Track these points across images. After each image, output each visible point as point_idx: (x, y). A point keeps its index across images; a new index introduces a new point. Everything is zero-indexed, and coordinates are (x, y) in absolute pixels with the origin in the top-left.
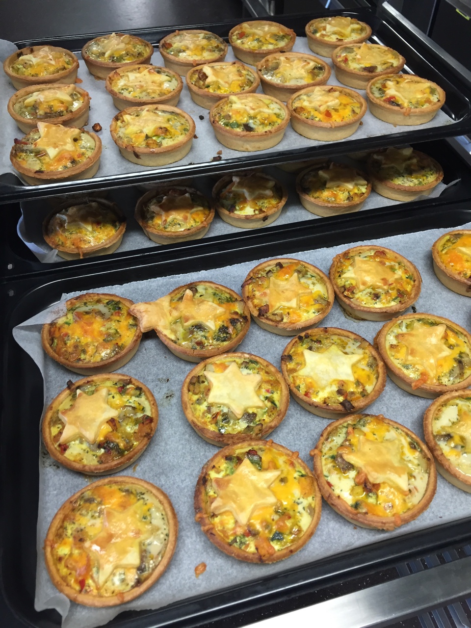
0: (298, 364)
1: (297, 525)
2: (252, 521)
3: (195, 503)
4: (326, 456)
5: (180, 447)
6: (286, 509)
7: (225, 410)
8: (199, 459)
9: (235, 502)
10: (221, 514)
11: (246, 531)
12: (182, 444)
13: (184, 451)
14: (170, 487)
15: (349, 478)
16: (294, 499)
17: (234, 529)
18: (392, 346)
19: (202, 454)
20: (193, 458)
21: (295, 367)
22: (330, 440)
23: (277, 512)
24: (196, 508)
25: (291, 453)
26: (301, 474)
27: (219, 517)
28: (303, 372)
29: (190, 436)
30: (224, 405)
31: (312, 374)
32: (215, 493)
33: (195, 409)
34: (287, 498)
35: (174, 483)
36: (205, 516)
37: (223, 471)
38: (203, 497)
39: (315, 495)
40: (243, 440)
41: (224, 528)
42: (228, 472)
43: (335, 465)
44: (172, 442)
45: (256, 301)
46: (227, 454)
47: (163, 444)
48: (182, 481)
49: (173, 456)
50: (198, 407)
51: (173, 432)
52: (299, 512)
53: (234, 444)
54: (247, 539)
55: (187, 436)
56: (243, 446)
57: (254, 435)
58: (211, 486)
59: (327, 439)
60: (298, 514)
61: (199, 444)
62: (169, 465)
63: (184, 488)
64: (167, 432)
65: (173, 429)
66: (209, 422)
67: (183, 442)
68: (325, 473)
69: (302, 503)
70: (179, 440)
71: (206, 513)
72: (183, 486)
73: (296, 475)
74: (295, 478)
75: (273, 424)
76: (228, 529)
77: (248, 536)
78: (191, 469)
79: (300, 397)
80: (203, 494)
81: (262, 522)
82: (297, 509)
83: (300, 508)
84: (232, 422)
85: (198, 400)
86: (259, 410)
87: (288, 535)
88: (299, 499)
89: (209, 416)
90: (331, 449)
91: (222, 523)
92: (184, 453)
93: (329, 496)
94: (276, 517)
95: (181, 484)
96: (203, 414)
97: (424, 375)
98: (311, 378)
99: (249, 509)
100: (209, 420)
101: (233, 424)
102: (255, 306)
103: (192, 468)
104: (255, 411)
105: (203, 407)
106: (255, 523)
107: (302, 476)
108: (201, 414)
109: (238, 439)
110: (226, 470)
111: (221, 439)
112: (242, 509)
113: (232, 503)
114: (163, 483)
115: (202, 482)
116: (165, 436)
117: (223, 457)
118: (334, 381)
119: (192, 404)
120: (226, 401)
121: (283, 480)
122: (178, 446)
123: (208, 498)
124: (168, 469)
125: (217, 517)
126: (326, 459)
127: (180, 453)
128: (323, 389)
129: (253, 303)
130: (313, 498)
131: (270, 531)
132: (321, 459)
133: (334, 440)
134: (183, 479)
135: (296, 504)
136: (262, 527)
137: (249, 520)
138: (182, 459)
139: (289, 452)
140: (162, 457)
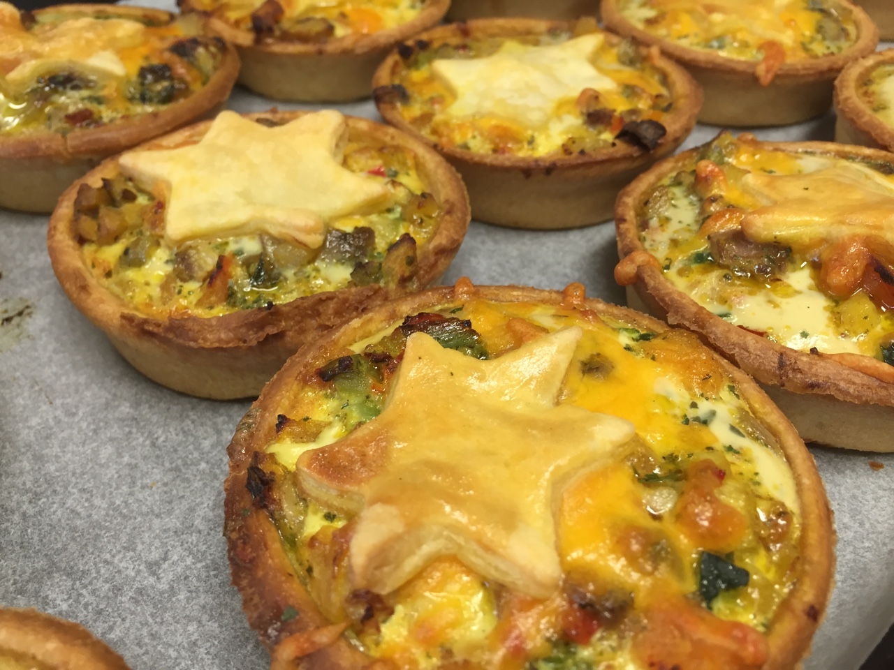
0: (432, 101)
1: (759, 497)
2: (575, 555)
3: (246, 603)
4: (677, 265)
5: (107, 452)
6: (671, 458)
7: (251, 246)
8: (203, 465)
9: (456, 502)
10: (405, 591)
11: (566, 614)
12: (111, 440)
13: (126, 459)
14: (100, 612)
15: (798, 292)
16: (678, 412)
17: (502, 631)
18: (650, 22)
19: (206, 444)
20: (177, 469)
21: (426, 108)
22: (654, 222)
23: (649, 481)
24: (260, 625)
25: (554, 295)
26: (636, 335)
27: (400, 610)
28: (458, 110)
29: (137, 405)
30: (238, 231)
31: (488, 105)
32: (330, 517)
33: (126, 285)
34: (649, 417)
35: (117, 590)
36: (323, 637)
37: (329, 424)
38: (276, 556)
39: (733, 380)
40: (360, 307)
41: (448, 653)
42: (355, 417)
43: (726, 271)
44: (63, 446)
45: (233, 15)
46: (320, 363)
47: (26, 465)
48: (153, 568)
49: (83, 490)
50: (131, 274)
51: (58, 413)
52: (730, 449)
53: (328, 328)
54: (585, 653)
55: (125, 409)
56: (372, 327)
57: (392, 286)
58: (303, 498)
59: (644, 225)
60: (730, 457)
61: (182, 417)
62: (74, 529)
63: (172, 591)
64: (34, 421)
65: (58, 402)
66: (199, 303)
67: (115, 431)
68: (714, 308)
69: (713, 414)
70: (95, 431)
71: (326, 622)
72: (164, 586)
73: (624, 339)
74: (628, 348)
75: (442, 240)
76: (474, 647)
77: (584, 637)
78: (180, 508)
79: (488, 160)
80: (276, 546)
81: (621, 544)
82: (716, 440)
83: (721, 433)
84: (289, 273)
85: (126, 252)
86: (374, 218)
87: (752, 551)
88: (694, 405)
89: (193, 286)
90: (675, 243)
91: (426, 635)
92: (133, 467)
93: (781, 365)
94: (662, 501)
95: (152, 580)
96: (165, 286)
97: (772, 48)
98: (491, 115)
99: (535, 504)
100: (194, 299)
101: (298, 281)
102: (237, 24)
103: (185, 505)
104: (362, 222)
105: (158, 266)
106: (591, 557)
107: (645, 338)
108: (156, 292)
109: (338, 313)
110: (344, 418)
111: (271, 330)
112: (509, 519)
113: (448, 508)
114: (64, 607)
115: (247, 500)
116: (26, 435)
117: (304, 381)
118: (562, 105)
119: (108, 274)
120: (241, 215)
121: (594, 366)
122: (96, 452)
123: (306, 554)
124: (72, 547)
125: (390, 612)
126: (681, 273)
127: (111, 472)
128: (544, 127)
129: (227, 21)
130: (732, 389)
131: (676, 566)
132: (667, 279)
133: (668, 219)
134: (155, 555)
135: (697, 426)
136: (632, 560)
137: (561, 552)
138: (125, 489)
139: (545, 295)
140: (31, 511)
